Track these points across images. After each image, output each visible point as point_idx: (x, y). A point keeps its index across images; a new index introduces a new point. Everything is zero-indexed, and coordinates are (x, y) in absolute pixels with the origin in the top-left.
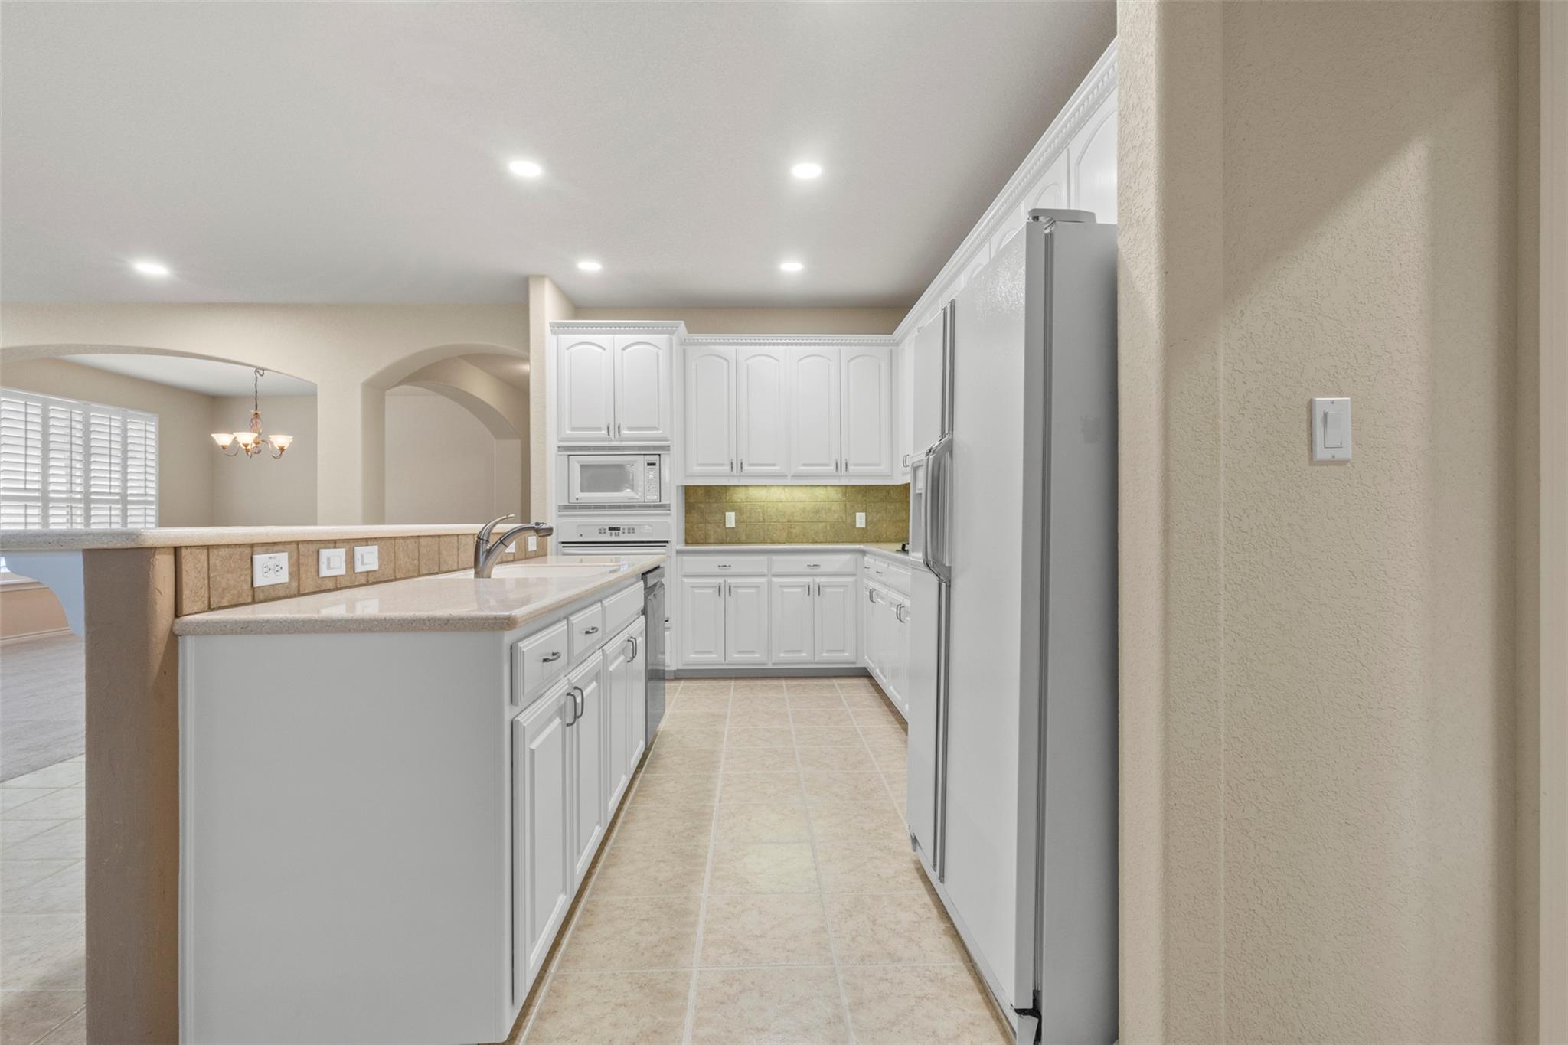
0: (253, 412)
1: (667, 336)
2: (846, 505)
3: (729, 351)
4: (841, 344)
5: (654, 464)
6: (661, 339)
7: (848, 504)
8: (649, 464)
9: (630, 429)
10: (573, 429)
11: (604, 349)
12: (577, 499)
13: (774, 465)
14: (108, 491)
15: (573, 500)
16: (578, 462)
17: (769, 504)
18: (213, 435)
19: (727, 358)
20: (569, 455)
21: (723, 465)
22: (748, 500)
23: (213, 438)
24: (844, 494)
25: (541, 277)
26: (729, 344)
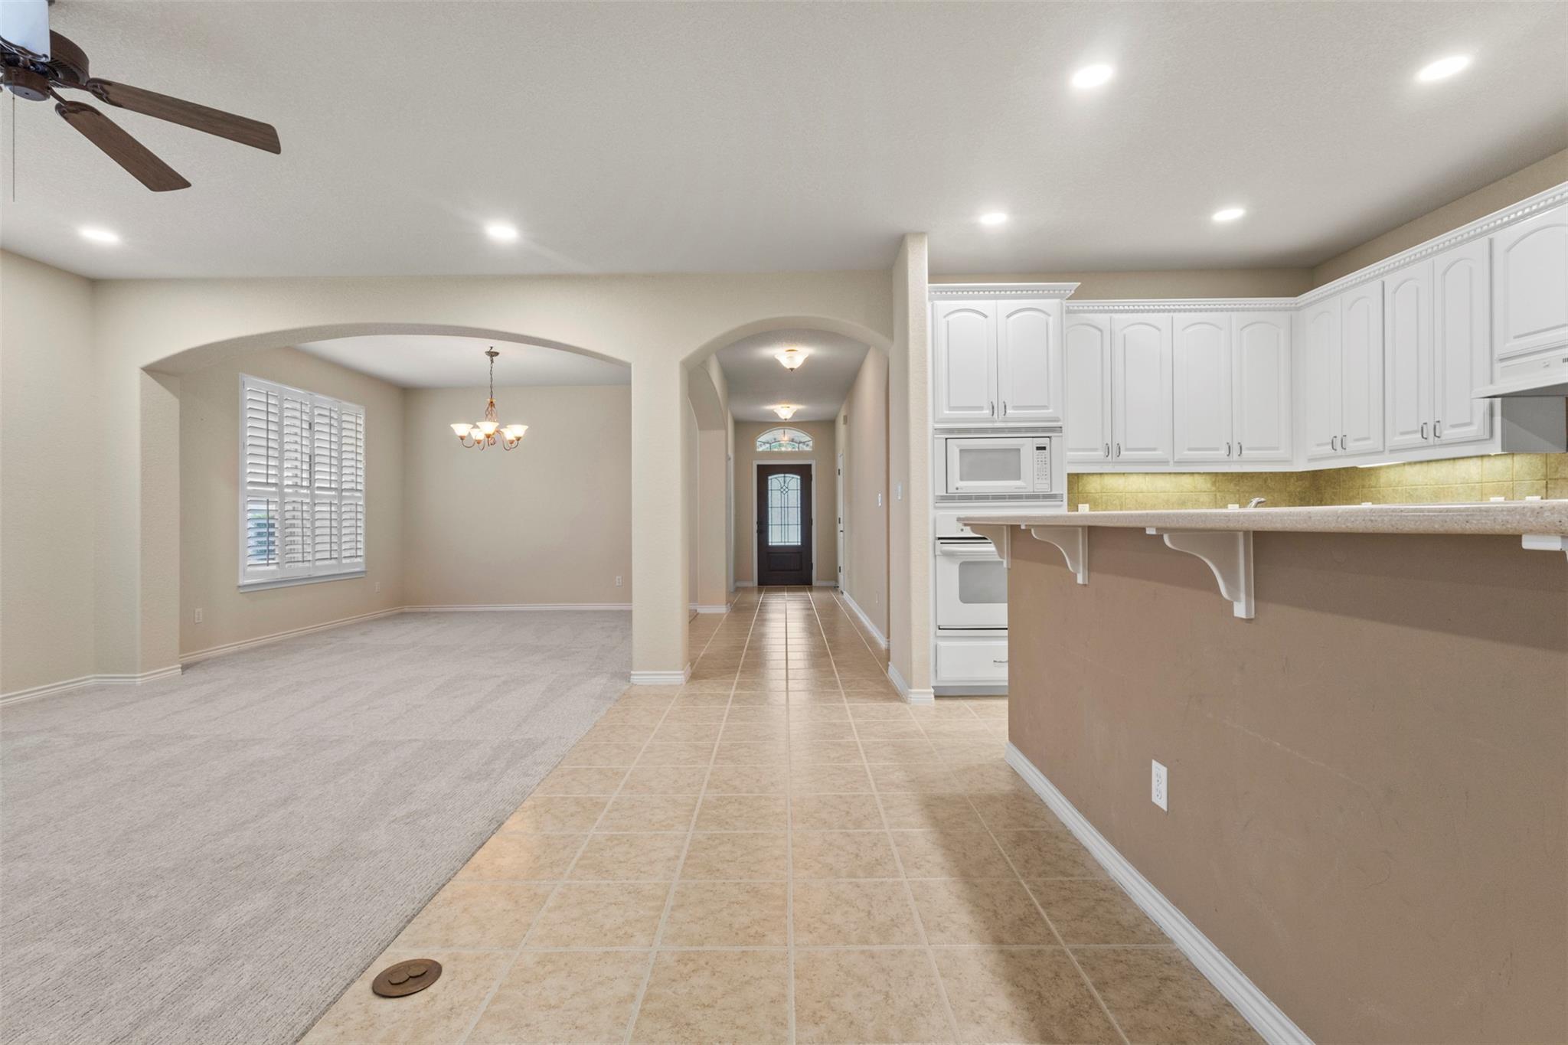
0: (489, 400)
1: (1058, 301)
2: (1216, 495)
3: (1101, 319)
4: (1232, 310)
5: (1044, 448)
6: (1052, 304)
7: (1218, 495)
8: (1038, 448)
9: (1015, 408)
10: (951, 408)
11: (986, 317)
12: (957, 489)
13: (1154, 449)
14: (328, 486)
15: (952, 490)
16: (958, 446)
17: (1128, 495)
18: (452, 426)
19: (1100, 327)
20: (946, 439)
21: (1095, 450)
22: (1105, 490)
23: (451, 428)
24: (1214, 483)
25: (920, 234)
26: (1101, 312)
